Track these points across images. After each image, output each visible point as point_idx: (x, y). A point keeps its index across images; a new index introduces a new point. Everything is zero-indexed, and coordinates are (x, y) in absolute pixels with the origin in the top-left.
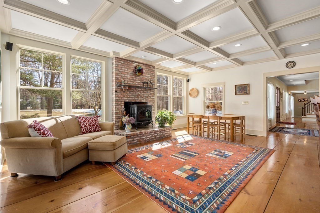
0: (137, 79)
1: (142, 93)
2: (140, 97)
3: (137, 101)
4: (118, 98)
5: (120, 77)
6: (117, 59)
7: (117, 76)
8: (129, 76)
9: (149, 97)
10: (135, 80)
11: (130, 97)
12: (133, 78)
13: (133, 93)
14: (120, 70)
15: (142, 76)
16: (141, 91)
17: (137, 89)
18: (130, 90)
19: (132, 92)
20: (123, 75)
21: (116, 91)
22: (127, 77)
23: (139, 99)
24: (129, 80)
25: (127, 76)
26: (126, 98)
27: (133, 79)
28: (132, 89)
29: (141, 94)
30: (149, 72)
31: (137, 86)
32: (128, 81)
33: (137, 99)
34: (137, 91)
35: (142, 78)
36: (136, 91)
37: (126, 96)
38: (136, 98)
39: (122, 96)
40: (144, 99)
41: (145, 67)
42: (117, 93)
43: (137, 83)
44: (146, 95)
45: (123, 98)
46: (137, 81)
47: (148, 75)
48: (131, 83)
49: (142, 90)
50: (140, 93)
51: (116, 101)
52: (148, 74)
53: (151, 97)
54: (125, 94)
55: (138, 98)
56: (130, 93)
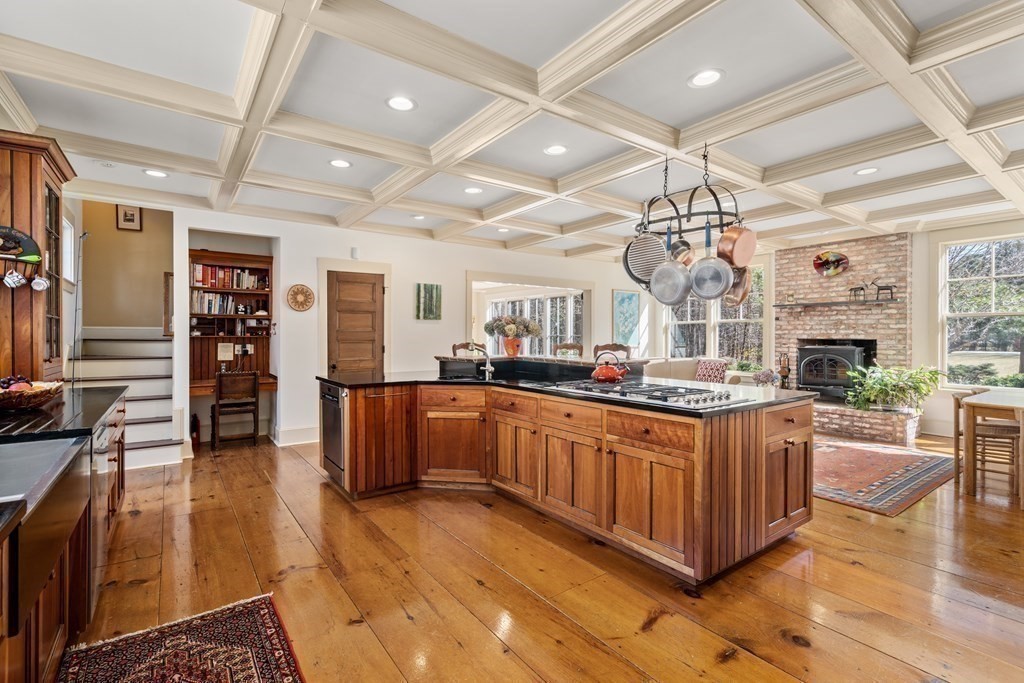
0: (835, 284)
1: (853, 317)
2: (843, 327)
3: (834, 337)
4: (779, 332)
5: (786, 288)
6: (779, 253)
7: (779, 289)
8: (809, 282)
9: (880, 326)
10: (829, 287)
11: (811, 329)
12: (820, 283)
13: (821, 318)
14: (786, 275)
15: (853, 273)
16: (849, 312)
17: (833, 308)
18: (812, 313)
19: (820, 315)
20: (794, 283)
21: (777, 319)
22: (804, 285)
23: (842, 332)
24: (809, 291)
25: (803, 282)
26: (801, 332)
27: (821, 287)
28: (819, 308)
29: (848, 319)
30: (882, 255)
31: (835, 300)
32: (806, 294)
33: (834, 331)
34: (835, 312)
35: (851, 278)
36: (829, 313)
37: (800, 327)
38: (831, 329)
39: (790, 327)
40: (860, 332)
41: (864, 247)
42: (778, 322)
43: (833, 294)
44: (866, 322)
45: (793, 332)
46: (835, 289)
47: (876, 266)
48: (816, 296)
49: (853, 307)
50: (844, 317)
51: (776, 339)
52: (873, 261)
53: (888, 324)
54: (798, 322)
55: (838, 329)
56: (811, 320)
